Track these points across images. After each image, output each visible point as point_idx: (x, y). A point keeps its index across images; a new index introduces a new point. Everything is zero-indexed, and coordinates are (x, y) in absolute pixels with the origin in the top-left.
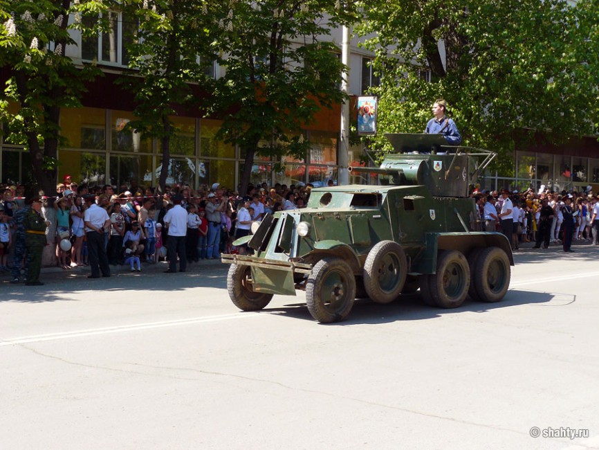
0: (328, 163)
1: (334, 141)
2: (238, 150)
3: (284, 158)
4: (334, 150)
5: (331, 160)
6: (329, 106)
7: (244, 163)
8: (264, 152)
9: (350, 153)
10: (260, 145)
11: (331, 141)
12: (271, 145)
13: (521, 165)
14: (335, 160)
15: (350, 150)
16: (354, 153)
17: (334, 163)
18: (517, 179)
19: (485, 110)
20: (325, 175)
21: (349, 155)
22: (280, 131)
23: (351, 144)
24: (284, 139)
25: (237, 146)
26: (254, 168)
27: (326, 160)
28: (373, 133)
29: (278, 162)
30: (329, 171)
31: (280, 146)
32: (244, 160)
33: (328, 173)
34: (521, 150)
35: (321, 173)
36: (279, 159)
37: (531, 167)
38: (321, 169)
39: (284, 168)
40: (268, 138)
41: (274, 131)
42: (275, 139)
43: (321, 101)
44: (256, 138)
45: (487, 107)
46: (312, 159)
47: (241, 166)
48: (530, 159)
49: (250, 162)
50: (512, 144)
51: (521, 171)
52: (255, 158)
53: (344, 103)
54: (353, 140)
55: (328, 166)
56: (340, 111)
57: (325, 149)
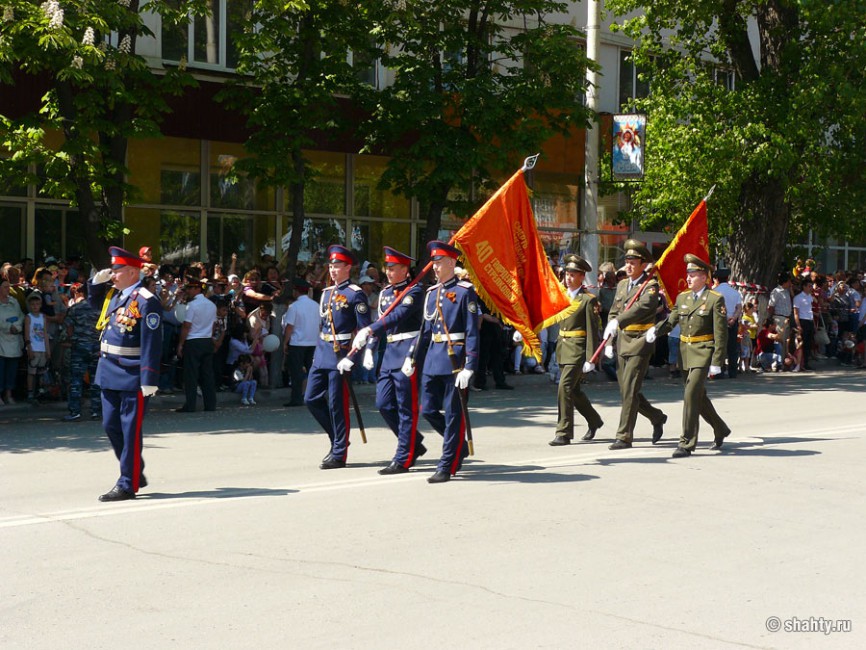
0: (564, 226)
1: (574, 189)
2: (416, 205)
4: (574, 207)
5: (569, 220)
6: (565, 132)
7: (425, 227)
8: (457, 207)
9: (600, 209)
10: (451, 196)
11: (568, 189)
12: (470, 197)
14: (576, 221)
15: (599, 204)
16: (607, 209)
17: (573, 226)
19: (828, 135)
20: (558, 245)
21: (597, 213)
22: (484, 174)
23: (601, 194)
24: (491, 186)
25: (414, 199)
26: (442, 235)
27: (561, 221)
28: (638, 175)
30: (565, 239)
32: (425, 222)
33: (562, 242)
35: (552, 242)
38: (551, 235)
40: (465, 185)
41: (475, 173)
42: (477, 186)
43: (552, 124)
44: (446, 186)
45: (831, 129)
46: (537, 218)
47: (420, 231)
49: (436, 226)
52: (444, 217)
53: (590, 127)
54: (605, 188)
55: (564, 231)
56: (584, 139)
57: (559, 203)
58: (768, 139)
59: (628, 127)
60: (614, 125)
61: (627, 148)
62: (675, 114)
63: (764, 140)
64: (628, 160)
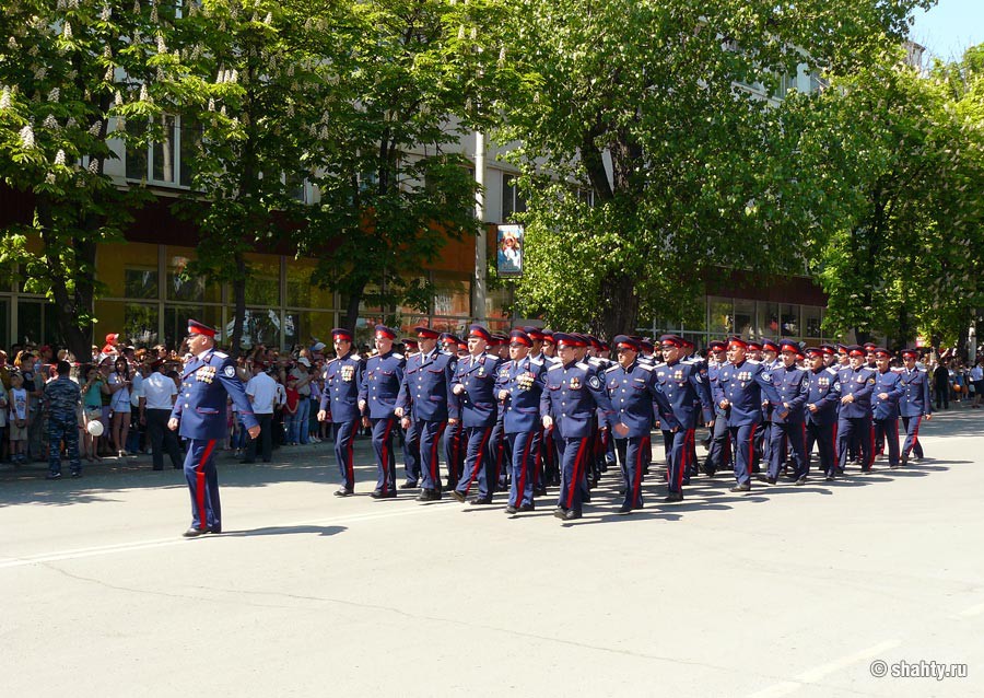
0: (459, 314)
1: (467, 284)
2: (338, 298)
3: (399, 309)
4: (467, 298)
5: (463, 310)
6: (459, 238)
7: (346, 315)
8: (372, 300)
9: (488, 300)
10: (366, 291)
11: (462, 285)
12: (382, 291)
13: (713, 315)
14: (469, 310)
15: (488, 296)
16: (494, 300)
17: (467, 314)
18: (708, 333)
19: (666, 242)
20: (454, 330)
21: (486, 303)
22: (394, 272)
23: (489, 289)
24: (399, 282)
25: (336, 292)
26: (360, 322)
27: (457, 310)
28: (519, 273)
29: (392, 314)
31: (394, 291)
32: (346, 311)
34: (713, 294)
35: (450, 327)
36: (393, 309)
37: (727, 317)
38: (449, 322)
39: (400, 322)
40: (377, 281)
41: (386, 272)
42: (388, 282)
43: (448, 232)
44: (363, 282)
45: (668, 237)
46: (437, 308)
47: (342, 319)
48: (726, 306)
49: (354, 314)
50: (702, 288)
51: (715, 322)
52: (362, 307)
53: (479, 235)
54: (492, 283)
55: (459, 318)
56: (474, 244)
57: (455, 296)
58: (621, 245)
59: (509, 234)
60: (498, 233)
61: (509, 252)
62: (548, 226)
63: (618, 246)
64: (511, 261)
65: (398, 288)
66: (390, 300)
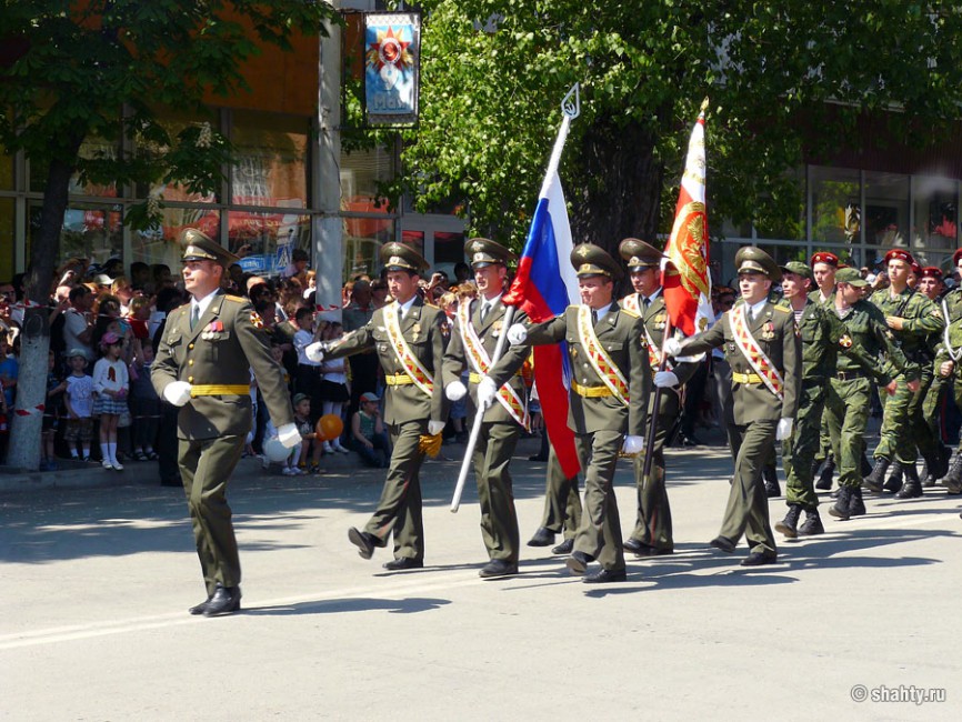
0: (284, 204)
1: (300, 140)
2: (24, 167)
3: (157, 191)
4: (300, 170)
5: (293, 194)
6: (283, 41)
7: (40, 204)
8: (98, 171)
9: (346, 175)
10: (85, 152)
11: (289, 140)
12: (120, 152)
13: (821, 207)
14: (304, 194)
15: (345, 166)
16: (357, 176)
17: (300, 203)
18: (809, 244)
19: (722, 51)
20: (274, 236)
21: (342, 181)
22: (143, 112)
23: (348, 148)
24: (156, 134)
25: (20, 154)
26: (72, 219)
27: (278, 196)
28: (409, 116)
29: (140, 202)
30: (287, 226)
31: (144, 154)
32: (41, 195)
33: (282, 231)
34: (819, 162)
35: (263, 231)
36: (143, 192)
37: (849, 211)
38: (263, 220)
39: (157, 219)
40: (108, 131)
41: (128, 112)
42: (131, 135)
43: (261, 28)
44: (76, 133)
45: (725, 42)
46: (239, 191)
47: (32, 212)
48: (847, 188)
49: (59, 202)
50: (792, 148)
51: (823, 221)
52: (75, 188)
53: (326, 34)
54: (353, 134)
55: (283, 212)
56: (315, 55)
57: (275, 165)
58: (625, 59)
59: (390, 34)
60: (365, 35)
61: (392, 75)
62: (471, 16)
63: (618, 59)
64: (395, 91)
65: (153, 147)
66: (138, 173)
